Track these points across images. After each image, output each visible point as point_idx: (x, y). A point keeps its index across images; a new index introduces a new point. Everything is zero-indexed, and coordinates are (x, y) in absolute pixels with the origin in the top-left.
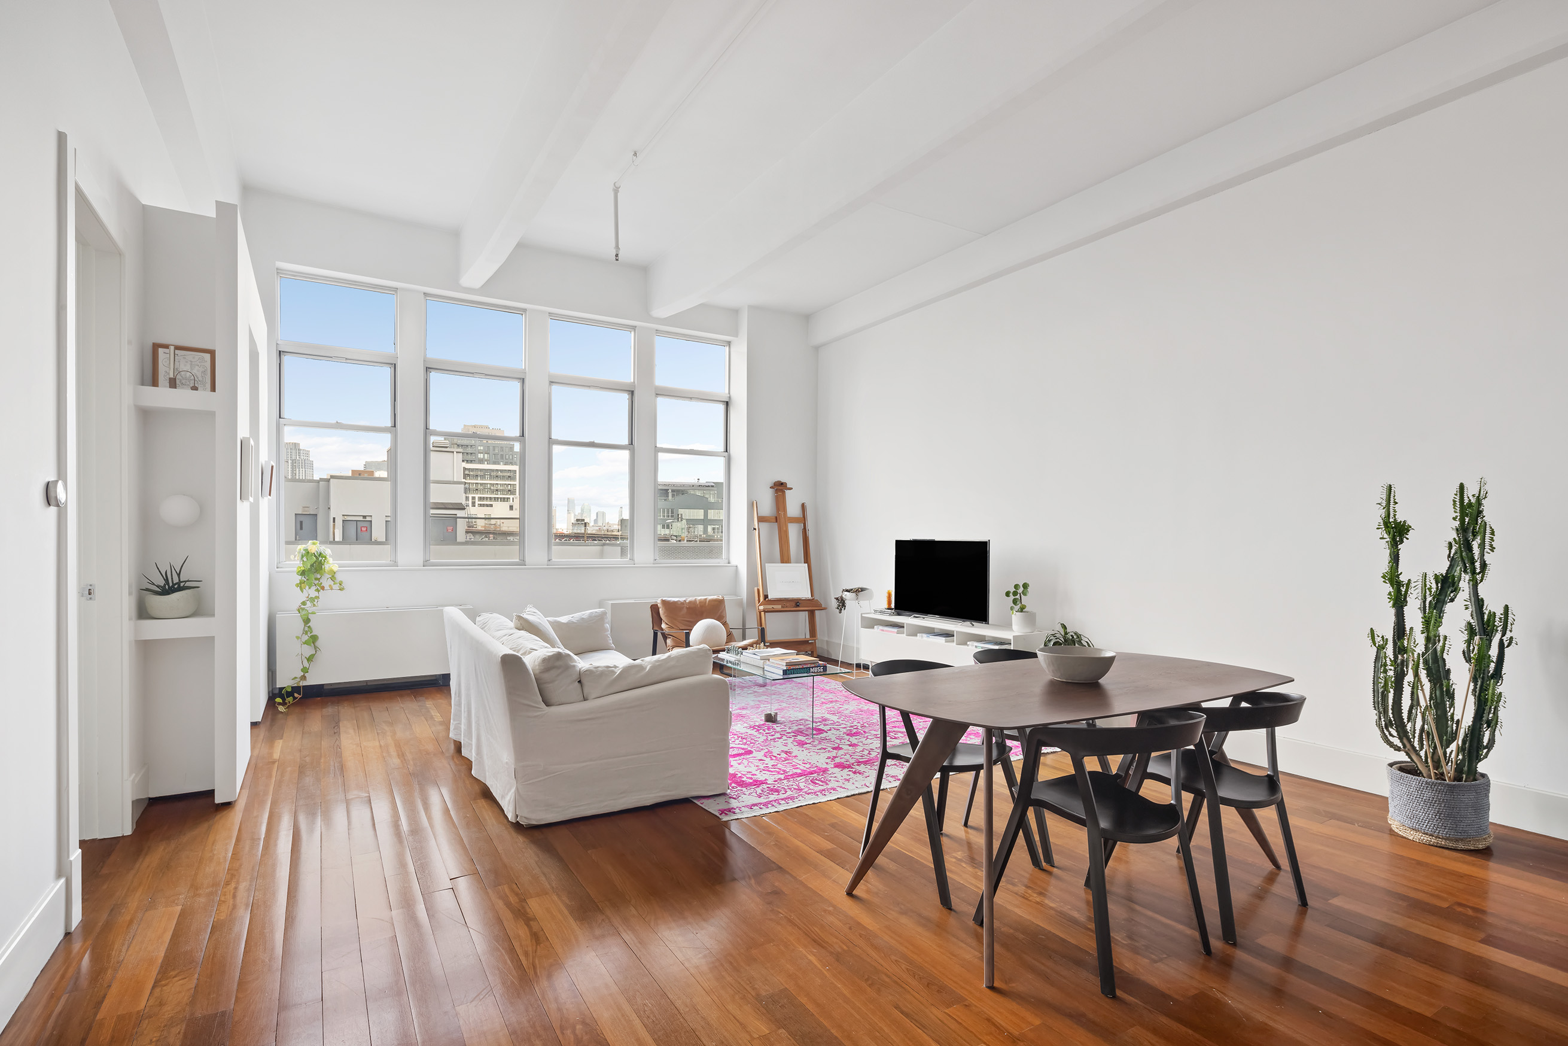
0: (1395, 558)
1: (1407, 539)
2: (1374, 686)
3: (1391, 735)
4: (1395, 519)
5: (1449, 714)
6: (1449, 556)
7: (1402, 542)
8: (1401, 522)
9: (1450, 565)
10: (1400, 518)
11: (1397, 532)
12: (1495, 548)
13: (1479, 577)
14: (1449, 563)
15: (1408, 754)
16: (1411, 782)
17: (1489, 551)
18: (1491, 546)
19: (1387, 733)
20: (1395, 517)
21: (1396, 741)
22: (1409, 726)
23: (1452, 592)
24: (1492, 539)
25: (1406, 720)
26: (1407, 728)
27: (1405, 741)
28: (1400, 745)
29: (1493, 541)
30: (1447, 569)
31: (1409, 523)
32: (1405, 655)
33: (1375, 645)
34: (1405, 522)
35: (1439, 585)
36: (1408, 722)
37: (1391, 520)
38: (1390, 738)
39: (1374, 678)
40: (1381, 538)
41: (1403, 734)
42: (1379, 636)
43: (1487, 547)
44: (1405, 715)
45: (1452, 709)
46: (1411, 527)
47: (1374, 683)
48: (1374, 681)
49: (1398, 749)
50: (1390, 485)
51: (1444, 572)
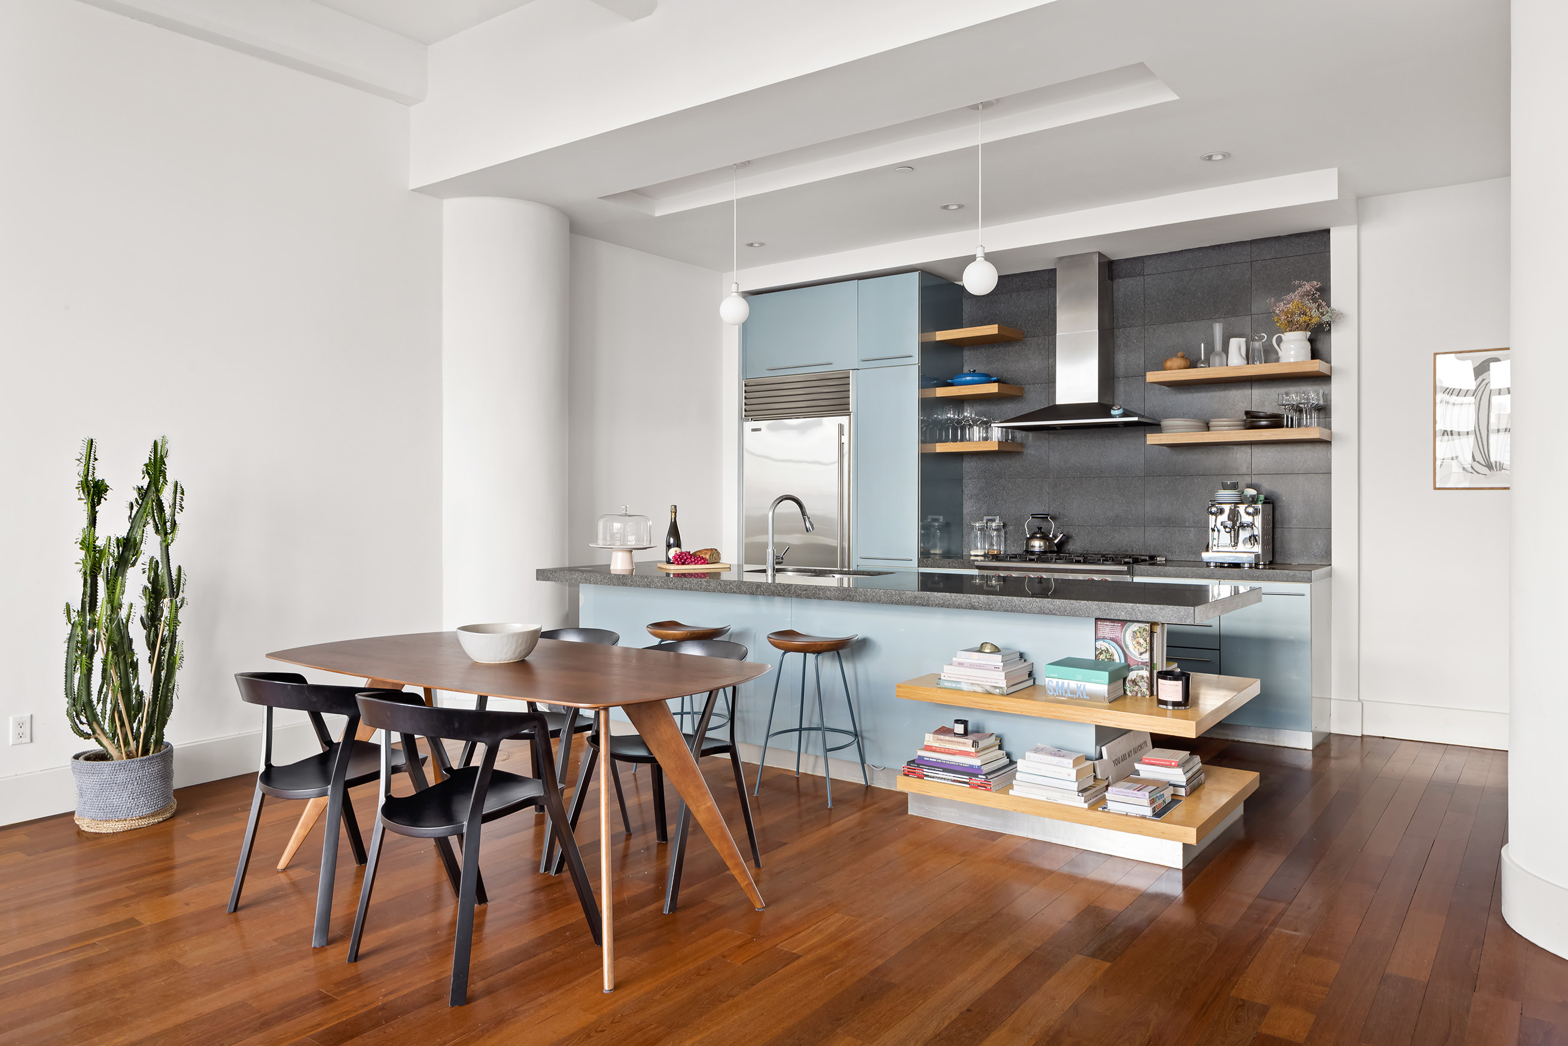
0: (93, 522)
1: (106, 499)
2: (66, 670)
3: (81, 723)
4: (94, 477)
5: (134, 687)
6: (130, 517)
7: (99, 503)
8: (99, 481)
9: (131, 527)
10: (99, 476)
11: (95, 491)
12: (183, 508)
13: (170, 537)
14: (129, 525)
15: (97, 740)
16: (104, 769)
17: (179, 511)
18: (181, 506)
19: (78, 722)
20: (93, 475)
21: (86, 728)
22: (99, 709)
23: (133, 556)
24: (182, 499)
25: (95, 703)
26: (97, 710)
27: (95, 725)
28: (90, 731)
29: (183, 500)
30: (128, 531)
31: (107, 482)
32: (96, 630)
33: (70, 623)
34: (103, 480)
35: (121, 549)
36: (98, 703)
37: (90, 478)
38: (81, 726)
39: (67, 661)
40: (79, 499)
41: (93, 719)
42: (75, 611)
43: (178, 507)
44: (94, 697)
45: (136, 681)
46: (109, 487)
47: (66, 667)
48: (66, 664)
49: (87, 736)
50: (92, 440)
51: (125, 535)
